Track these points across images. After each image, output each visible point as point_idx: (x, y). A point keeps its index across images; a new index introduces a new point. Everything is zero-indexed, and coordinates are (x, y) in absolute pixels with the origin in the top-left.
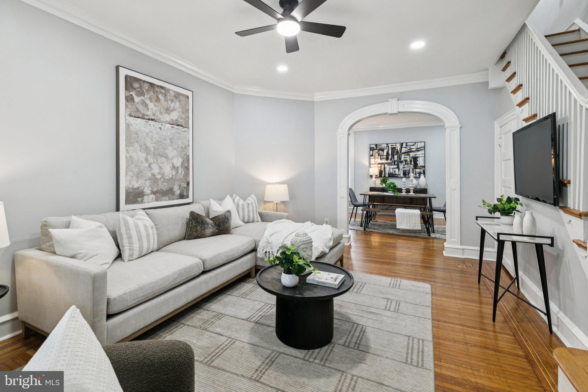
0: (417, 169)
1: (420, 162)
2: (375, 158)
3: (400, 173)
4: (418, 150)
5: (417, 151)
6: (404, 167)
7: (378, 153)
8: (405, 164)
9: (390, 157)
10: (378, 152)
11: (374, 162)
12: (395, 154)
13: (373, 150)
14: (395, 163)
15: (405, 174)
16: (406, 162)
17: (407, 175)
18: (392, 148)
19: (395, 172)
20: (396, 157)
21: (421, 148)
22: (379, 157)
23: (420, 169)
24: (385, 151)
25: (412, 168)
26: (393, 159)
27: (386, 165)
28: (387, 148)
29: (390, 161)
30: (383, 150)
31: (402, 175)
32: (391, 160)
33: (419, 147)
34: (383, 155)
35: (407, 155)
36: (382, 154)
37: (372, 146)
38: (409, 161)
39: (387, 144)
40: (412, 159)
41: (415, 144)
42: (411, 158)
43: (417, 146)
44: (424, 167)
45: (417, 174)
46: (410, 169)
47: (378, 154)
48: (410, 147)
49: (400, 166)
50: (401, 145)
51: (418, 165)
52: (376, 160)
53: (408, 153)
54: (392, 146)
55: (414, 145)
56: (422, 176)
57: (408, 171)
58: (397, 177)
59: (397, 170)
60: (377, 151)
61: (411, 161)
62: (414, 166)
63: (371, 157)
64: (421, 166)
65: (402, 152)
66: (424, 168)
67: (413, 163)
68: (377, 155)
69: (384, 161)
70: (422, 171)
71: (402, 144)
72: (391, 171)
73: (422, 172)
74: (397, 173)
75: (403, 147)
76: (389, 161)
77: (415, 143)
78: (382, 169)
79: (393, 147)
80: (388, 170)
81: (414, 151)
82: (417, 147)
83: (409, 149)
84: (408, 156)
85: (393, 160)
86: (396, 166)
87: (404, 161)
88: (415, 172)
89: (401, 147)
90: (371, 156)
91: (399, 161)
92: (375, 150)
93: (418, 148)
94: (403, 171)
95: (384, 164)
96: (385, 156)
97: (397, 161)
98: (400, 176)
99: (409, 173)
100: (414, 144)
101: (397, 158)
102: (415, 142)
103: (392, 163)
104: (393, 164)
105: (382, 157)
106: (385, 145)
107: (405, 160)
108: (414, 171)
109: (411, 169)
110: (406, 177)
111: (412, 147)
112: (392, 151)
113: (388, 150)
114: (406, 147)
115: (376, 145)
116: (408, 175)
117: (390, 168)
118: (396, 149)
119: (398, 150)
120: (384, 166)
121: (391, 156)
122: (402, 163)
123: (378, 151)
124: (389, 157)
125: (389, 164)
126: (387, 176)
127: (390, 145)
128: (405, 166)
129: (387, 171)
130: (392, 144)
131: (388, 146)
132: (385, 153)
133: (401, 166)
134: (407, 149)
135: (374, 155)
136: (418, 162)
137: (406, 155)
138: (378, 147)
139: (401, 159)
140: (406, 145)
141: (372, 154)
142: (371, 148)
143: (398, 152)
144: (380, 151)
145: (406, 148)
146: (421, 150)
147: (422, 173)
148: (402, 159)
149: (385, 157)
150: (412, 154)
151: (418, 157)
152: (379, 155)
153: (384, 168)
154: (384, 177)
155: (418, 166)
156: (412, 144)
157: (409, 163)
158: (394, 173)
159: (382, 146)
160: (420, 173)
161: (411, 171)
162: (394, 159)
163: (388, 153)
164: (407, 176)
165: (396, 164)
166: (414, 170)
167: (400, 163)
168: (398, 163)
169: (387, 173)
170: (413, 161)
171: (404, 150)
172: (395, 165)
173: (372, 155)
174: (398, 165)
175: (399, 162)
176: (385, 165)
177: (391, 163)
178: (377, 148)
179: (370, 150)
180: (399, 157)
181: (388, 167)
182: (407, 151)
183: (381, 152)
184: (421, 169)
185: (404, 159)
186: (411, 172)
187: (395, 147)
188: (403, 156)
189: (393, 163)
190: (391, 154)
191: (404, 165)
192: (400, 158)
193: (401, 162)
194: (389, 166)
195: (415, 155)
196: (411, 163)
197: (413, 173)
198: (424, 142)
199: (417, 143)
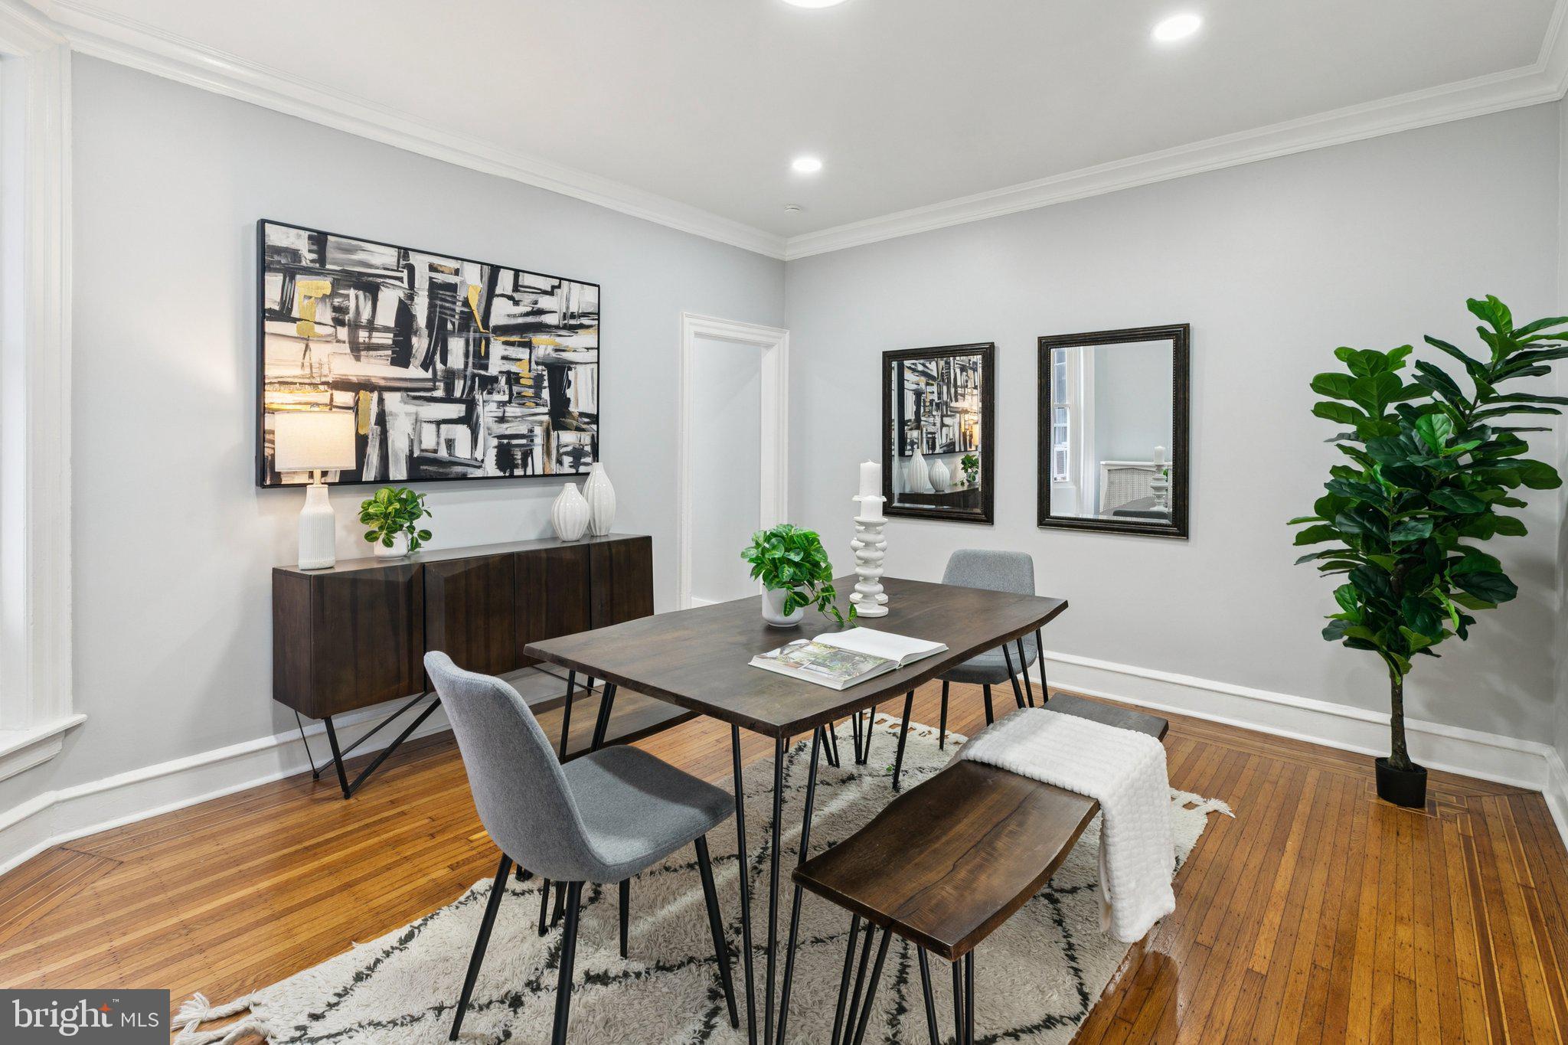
0: (565, 429)
1: (581, 399)
2: (306, 340)
3: (479, 455)
4: (572, 324)
5: (566, 327)
6: (502, 420)
7: (337, 301)
8: (510, 402)
9: (420, 344)
10: (334, 294)
11: (298, 372)
12: (450, 326)
13: (290, 274)
14: (449, 388)
15: (505, 457)
16: (515, 389)
17: (516, 466)
18: (434, 287)
19: (450, 444)
20: (456, 346)
21: (583, 315)
22: (343, 333)
23: (578, 429)
24: (389, 299)
25: (541, 423)
26: (437, 358)
27: (393, 400)
28: (400, 279)
29: (421, 374)
30: (371, 288)
31: (491, 468)
32: (427, 364)
33: (574, 309)
34: (371, 322)
35: (522, 345)
36: (365, 315)
37: (276, 237)
38: (530, 382)
39: (404, 252)
40: (545, 373)
41: (559, 287)
42: (537, 364)
43: (568, 300)
44: (595, 419)
45: (567, 460)
46: (531, 431)
47: (336, 309)
48: (534, 297)
49: (480, 409)
50: (486, 278)
51: (572, 408)
52: (320, 352)
53: (522, 332)
54: (433, 268)
55: (551, 293)
57: (524, 441)
58: (463, 477)
59: (462, 433)
60: (325, 285)
61: (538, 379)
62: (550, 413)
63: (270, 326)
64: (582, 415)
65: (494, 321)
66: (594, 427)
67: (546, 394)
68: (326, 315)
69: (378, 368)
70: (586, 439)
71: (495, 270)
72: (429, 439)
73: (588, 449)
74: (463, 451)
75: (498, 291)
76: (415, 371)
77: (556, 282)
78: (371, 429)
79: (440, 278)
80: (409, 430)
81: (557, 327)
82: (568, 308)
83: (530, 309)
84: (523, 353)
85: (439, 366)
86: (457, 410)
87: (503, 380)
88: (558, 446)
89: (491, 294)
90: (264, 314)
91: (474, 376)
92: (308, 271)
93: (573, 316)
94: (495, 442)
95: (382, 389)
96: (386, 329)
97: (465, 377)
98: (478, 473)
99: (528, 453)
100: (553, 287)
101: (467, 355)
102: (561, 279)
103: (434, 389)
104: (439, 393)
105: (363, 335)
106: (389, 257)
107: (508, 373)
108: (554, 444)
109: (538, 431)
110: (512, 476)
111: (545, 302)
112: (432, 307)
113: (411, 297)
114: (517, 296)
115: (319, 239)
116: (525, 465)
117: (417, 421)
118: (461, 294)
119: (474, 304)
120: (381, 401)
121: (430, 336)
122: (490, 393)
123: (335, 284)
124: (414, 340)
125: (414, 392)
126: (398, 471)
127: (420, 263)
128: (512, 411)
129: (399, 444)
130: (436, 261)
131: (411, 269)
132: (387, 316)
133: (487, 411)
134: (522, 309)
135: (295, 314)
136: (570, 393)
137: (512, 344)
138: (331, 253)
139: (486, 367)
140: (516, 287)
141: (283, 303)
142: (264, 249)
143: (467, 318)
144: (352, 292)
145: (516, 303)
146: (582, 326)
147: (587, 455)
148: (495, 367)
149: (387, 339)
150: (545, 347)
151: (569, 366)
152: (338, 322)
153: (382, 419)
154: (375, 482)
155: (570, 413)
156: (545, 284)
157: (530, 392)
158: (443, 453)
159: (359, 256)
160: (577, 454)
161: (539, 440)
162: (444, 361)
163: (405, 313)
164: (518, 472)
165: (457, 394)
166: (554, 434)
167: (482, 388)
168: (472, 389)
169: (396, 455)
170: (546, 384)
171: (502, 312)
172: (449, 399)
173: (284, 314)
174: (471, 404)
175: (473, 382)
176: (387, 395)
177: (429, 385)
178: (322, 260)
179: (263, 268)
180: (477, 354)
181: (407, 414)
182: (520, 320)
183: (353, 298)
184: (583, 430)
185: (505, 368)
186: (538, 451)
187: (452, 279)
188: (497, 349)
189: (441, 385)
190: (430, 325)
191: (502, 404)
192: (482, 361)
193: (489, 384)
194: (412, 408)
195: (556, 350)
196: (538, 395)
197: (547, 452)
198: (598, 286)
199: (565, 284)
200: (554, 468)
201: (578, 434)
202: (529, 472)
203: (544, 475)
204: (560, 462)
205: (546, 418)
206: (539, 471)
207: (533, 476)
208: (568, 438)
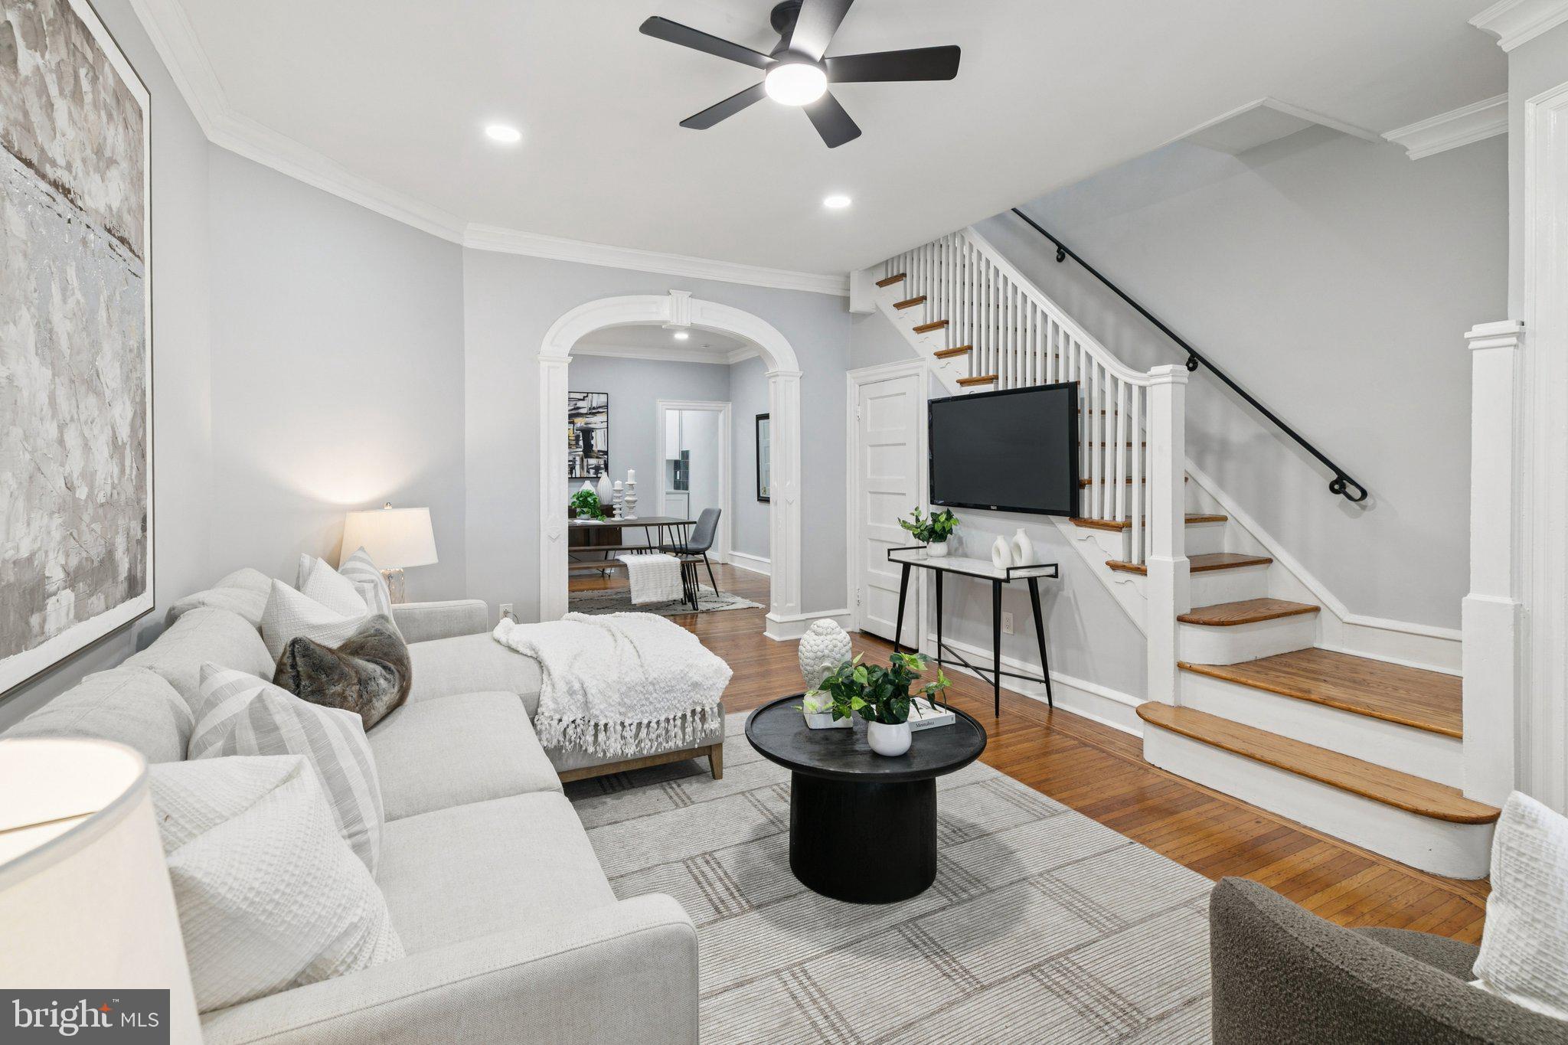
0: (591, 457)
1: (598, 443)
4: (593, 412)
5: (590, 414)
21: (600, 407)
23: (597, 458)
25: (579, 455)
33: (594, 405)
38: (574, 438)
40: (581, 434)
41: (587, 396)
42: (578, 430)
43: (592, 402)
44: (606, 453)
45: (592, 471)
46: (575, 458)
48: (574, 402)
51: (594, 449)
55: (583, 400)
56: (603, 475)
57: (572, 463)
61: (577, 438)
62: (583, 451)
64: (599, 451)
66: (606, 457)
67: (581, 443)
70: (602, 462)
73: (603, 466)
77: (585, 395)
81: (586, 414)
82: (591, 405)
83: (574, 408)
93: (594, 408)
99: (574, 468)
100: (584, 397)
102: (588, 393)
108: (585, 464)
109: (578, 458)
111: (580, 404)
136: (593, 442)
146: (599, 412)
147: (602, 469)
151: (592, 430)
155: (592, 451)
156: (581, 396)
160: (597, 469)
166: (585, 460)
170: (581, 438)
184: (600, 458)
195: (586, 424)
196: (577, 443)
197: (582, 467)
198: (607, 394)
199: (590, 395)
200: (585, 474)
201: (598, 460)
202: (573, 476)
203: (581, 478)
204: (588, 472)
205: (582, 453)
206: (578, 475)
207: (576, 478)
208: (593, 462)
